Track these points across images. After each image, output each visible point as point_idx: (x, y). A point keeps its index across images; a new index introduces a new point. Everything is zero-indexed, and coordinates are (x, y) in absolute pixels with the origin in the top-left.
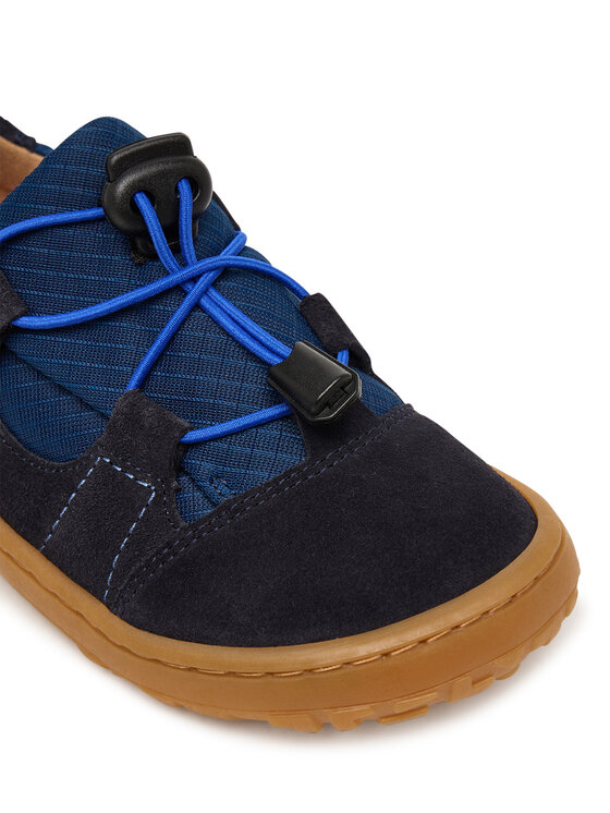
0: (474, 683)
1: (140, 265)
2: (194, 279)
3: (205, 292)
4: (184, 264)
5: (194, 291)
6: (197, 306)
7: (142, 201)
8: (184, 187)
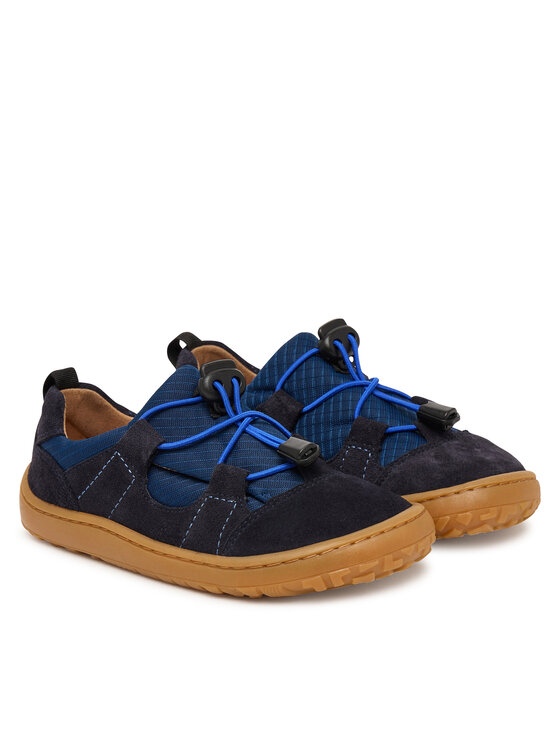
0: (376, 577)
1: (215, 419)
2: (242, 420)
3: (247, 425)
4: (236, 413)
5: (242, 426)
6: (244, 431)
7: (217, 384)
8: (235, 381)
